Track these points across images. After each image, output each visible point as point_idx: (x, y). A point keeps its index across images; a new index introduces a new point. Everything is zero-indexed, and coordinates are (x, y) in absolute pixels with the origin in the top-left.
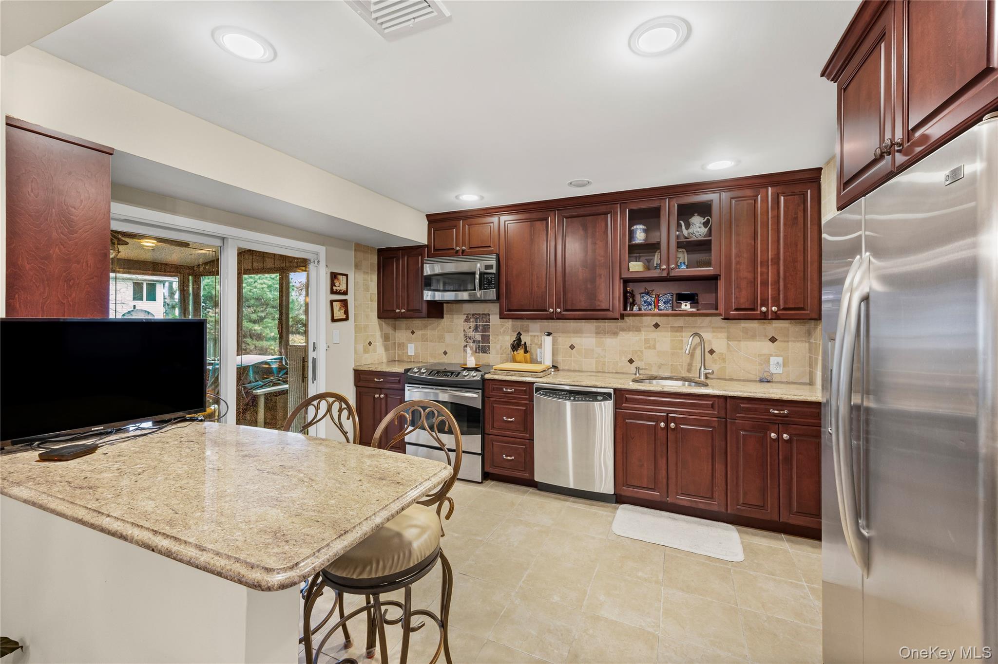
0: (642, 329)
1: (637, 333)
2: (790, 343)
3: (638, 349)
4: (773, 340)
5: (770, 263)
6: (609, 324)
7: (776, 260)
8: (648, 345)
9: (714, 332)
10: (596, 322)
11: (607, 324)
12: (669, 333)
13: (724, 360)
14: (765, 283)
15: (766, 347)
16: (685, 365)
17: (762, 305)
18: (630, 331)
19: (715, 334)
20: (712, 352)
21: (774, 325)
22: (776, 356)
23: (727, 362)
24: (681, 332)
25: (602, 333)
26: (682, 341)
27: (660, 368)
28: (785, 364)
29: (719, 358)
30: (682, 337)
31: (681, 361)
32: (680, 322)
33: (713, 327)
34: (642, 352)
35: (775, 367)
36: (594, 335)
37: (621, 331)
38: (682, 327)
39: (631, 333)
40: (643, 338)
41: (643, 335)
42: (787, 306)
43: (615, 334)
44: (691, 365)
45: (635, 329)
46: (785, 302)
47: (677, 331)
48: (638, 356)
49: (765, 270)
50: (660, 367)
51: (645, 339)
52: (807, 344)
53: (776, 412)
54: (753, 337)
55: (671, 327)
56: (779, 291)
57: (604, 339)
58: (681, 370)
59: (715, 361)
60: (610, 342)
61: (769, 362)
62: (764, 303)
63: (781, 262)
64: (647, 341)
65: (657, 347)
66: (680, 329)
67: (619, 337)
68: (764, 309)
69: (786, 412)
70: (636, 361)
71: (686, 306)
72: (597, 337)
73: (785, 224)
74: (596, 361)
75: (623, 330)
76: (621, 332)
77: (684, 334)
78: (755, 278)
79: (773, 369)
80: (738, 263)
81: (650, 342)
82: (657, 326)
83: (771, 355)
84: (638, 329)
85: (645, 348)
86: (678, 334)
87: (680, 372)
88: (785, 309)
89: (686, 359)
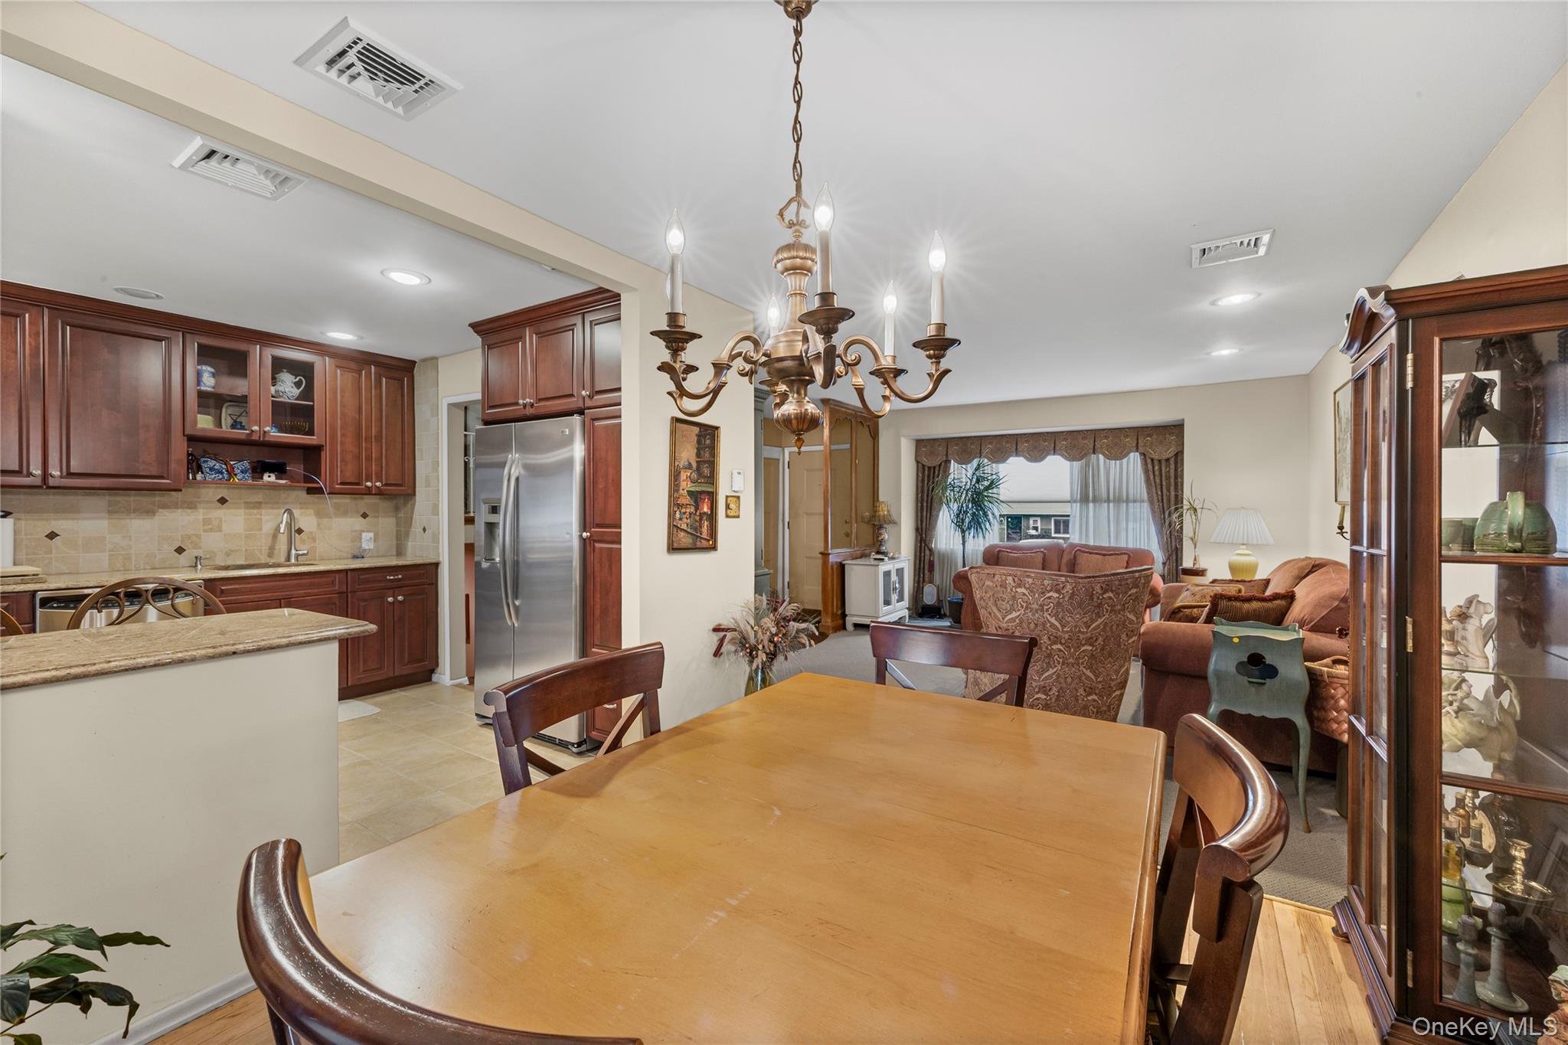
0: (198, 505)
1: (190, 511)
2: (380, 518)
3: (192, 532)
4: (365, 516)
5: (373, 440)
6: (137, 498)
7: (379, 438)
8: (210, 527)
9: (301, 508)
10: (109, 495)
11: (132, 498)
12: (242, 511)
13: (314, 539)
14: (369, 458)
15: (357, 523)
16: (265, 550)
17: (367, 481)
18: (178, 508)
19: (303, 511)
20: (300, 531)
21: (366, 501)
22: (368, 531)
23: (317, 541)
24: (259, 508)
25: (124, 512)
26: (261, 519)
27: (228, 556)
28: (376, 540)
29: (308, 538)
30: (261, 515)
31: (259, 544)
32: (258, 497)
33: (301, 503)
34: (198, 536)
35: (367, 542)
36: (107, 515)
37: (162, 508)
38: (260, 503)
39: (179, 510)
40: (201, 517)
41: (200, 514)
42: (389, 482)
43: (150, 512)
44: (274, 549)
45: (186, 505)
46: (386, 479)
47: (254, 508)
48: (192, 542)
49: (369, 446)
50: (228, 554)
51: (204, 519)
52: (394, 519)
53: (392, 577)
54: (345, 513)
55: (245, 503)
56: (382, 467)
57: (128, 521)
58: (259, 555)
59: (303, 542)
60: (139, 525)
61: (361, 539)
62: (369, 479)
63: (384, 440)
64: (206, 522)
65: (224, 528)
66: (258, 505)
67: (156, 517)
68: (369, 484)
69: (400, 576)
70: (189, 549)
71: (269, 478)
72: (111, 519)
73: (386, 405)
74: (110, 555)
75: (164, 506)
76: (160, 510)
77: (263, 511)
78: (360, 453)
79: (365, 546)
80: (343, 435)
81: (213, 523)
82: (223, 501)
83: (363, 531)
84: (192, 506)
85: (205, 531)
86: (255, 511)
87: (259, 558)
88: (386, 485)
89: (264, 543)
